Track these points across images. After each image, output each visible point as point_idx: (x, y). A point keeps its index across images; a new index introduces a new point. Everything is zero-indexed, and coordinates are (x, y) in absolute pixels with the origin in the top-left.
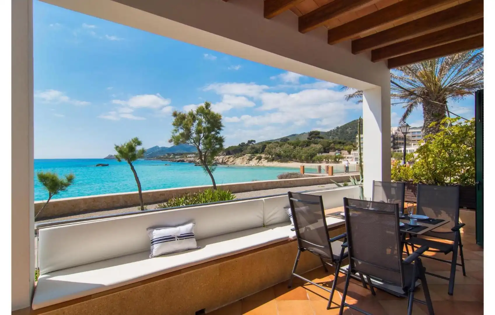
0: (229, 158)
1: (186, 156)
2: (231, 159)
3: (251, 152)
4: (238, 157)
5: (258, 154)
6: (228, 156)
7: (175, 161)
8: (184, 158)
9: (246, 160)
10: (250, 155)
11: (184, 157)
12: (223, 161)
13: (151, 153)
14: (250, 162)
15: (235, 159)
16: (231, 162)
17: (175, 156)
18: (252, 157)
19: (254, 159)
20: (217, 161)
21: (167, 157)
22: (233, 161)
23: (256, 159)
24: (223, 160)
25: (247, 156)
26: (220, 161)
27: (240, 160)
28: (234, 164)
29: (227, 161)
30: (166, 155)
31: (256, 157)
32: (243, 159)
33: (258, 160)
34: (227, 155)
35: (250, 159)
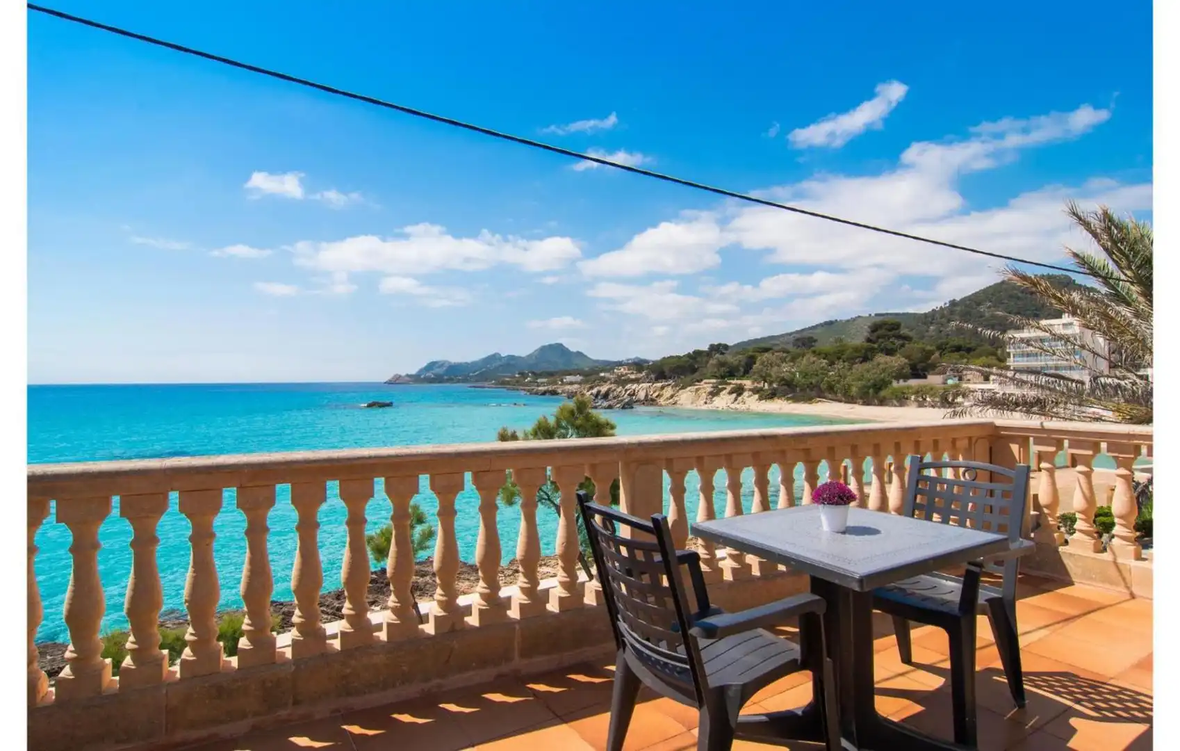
0: (663, 388)
1: (562, 381)
2: (668, 392)
3: (717, 375)
4: (683, 388)
5: (733, 379)
6: (659, 385)
7: (536, 393)
8: (557, 384)
9: (704, 394)
10: (714, 381)
11: (555, 383)
12: (647, 395)
13: (484, 370)
14: (714, 399)
15: (678, 391)
16: (668, 399)
17: (537, 379)
18: (720, 387)
19: (724, 392)
20: (634, 397)
21: (517, 382)
22: (672, 396)
23: (731, 393)
24: (647, 391)
25: (706, 383)
26: (642, 395)
27: (690, 393)
28: (675, 403)
29: (657, 397)
30: (517, 376)
31: (729, 388)
32: (697, 390)
33: (734, 395)
34: (657, 380)
35: (715, 393)
